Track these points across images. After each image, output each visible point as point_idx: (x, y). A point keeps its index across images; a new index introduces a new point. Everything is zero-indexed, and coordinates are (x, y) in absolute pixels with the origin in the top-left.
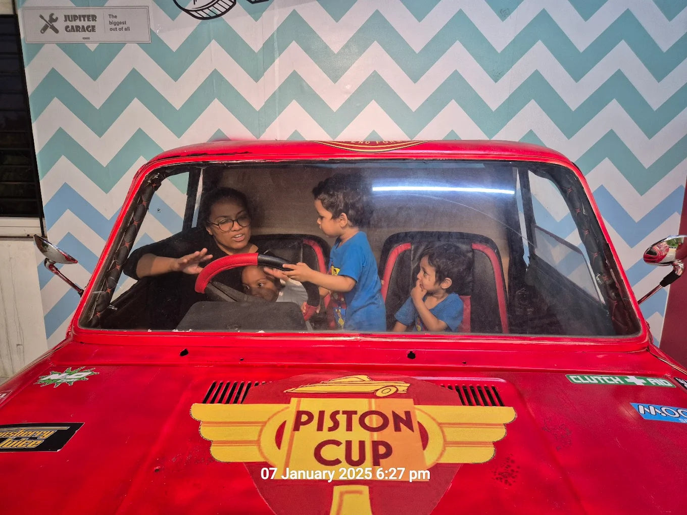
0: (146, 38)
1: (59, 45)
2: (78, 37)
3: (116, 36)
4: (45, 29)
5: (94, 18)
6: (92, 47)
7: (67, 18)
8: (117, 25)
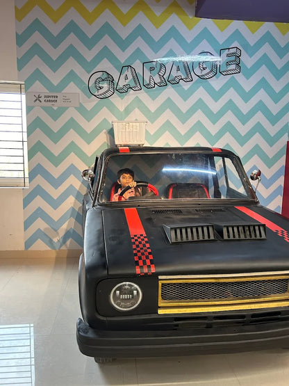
0: (78, 106)
1: (42, 107)
2: (50, 104)
3: (65, 105)
4: (36, 100)
5: (57, 97)
6: (55, 108)
7: (45, 97)
8: (66, 100)
